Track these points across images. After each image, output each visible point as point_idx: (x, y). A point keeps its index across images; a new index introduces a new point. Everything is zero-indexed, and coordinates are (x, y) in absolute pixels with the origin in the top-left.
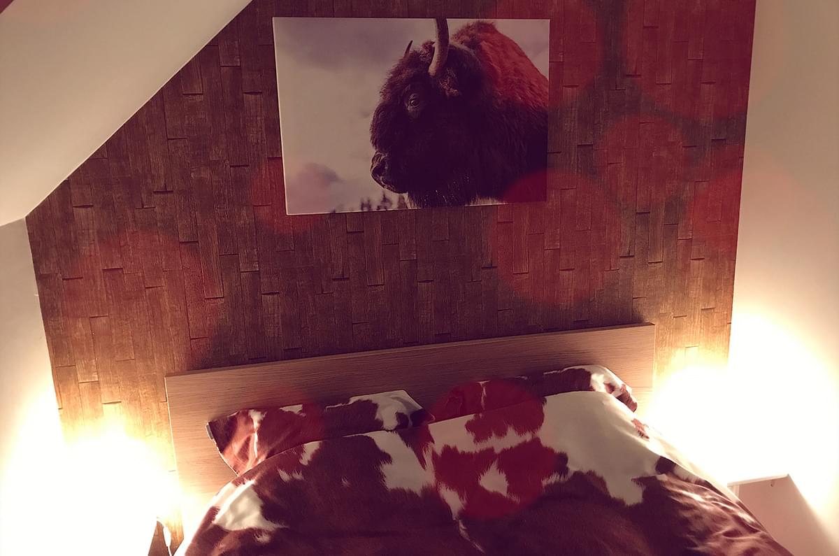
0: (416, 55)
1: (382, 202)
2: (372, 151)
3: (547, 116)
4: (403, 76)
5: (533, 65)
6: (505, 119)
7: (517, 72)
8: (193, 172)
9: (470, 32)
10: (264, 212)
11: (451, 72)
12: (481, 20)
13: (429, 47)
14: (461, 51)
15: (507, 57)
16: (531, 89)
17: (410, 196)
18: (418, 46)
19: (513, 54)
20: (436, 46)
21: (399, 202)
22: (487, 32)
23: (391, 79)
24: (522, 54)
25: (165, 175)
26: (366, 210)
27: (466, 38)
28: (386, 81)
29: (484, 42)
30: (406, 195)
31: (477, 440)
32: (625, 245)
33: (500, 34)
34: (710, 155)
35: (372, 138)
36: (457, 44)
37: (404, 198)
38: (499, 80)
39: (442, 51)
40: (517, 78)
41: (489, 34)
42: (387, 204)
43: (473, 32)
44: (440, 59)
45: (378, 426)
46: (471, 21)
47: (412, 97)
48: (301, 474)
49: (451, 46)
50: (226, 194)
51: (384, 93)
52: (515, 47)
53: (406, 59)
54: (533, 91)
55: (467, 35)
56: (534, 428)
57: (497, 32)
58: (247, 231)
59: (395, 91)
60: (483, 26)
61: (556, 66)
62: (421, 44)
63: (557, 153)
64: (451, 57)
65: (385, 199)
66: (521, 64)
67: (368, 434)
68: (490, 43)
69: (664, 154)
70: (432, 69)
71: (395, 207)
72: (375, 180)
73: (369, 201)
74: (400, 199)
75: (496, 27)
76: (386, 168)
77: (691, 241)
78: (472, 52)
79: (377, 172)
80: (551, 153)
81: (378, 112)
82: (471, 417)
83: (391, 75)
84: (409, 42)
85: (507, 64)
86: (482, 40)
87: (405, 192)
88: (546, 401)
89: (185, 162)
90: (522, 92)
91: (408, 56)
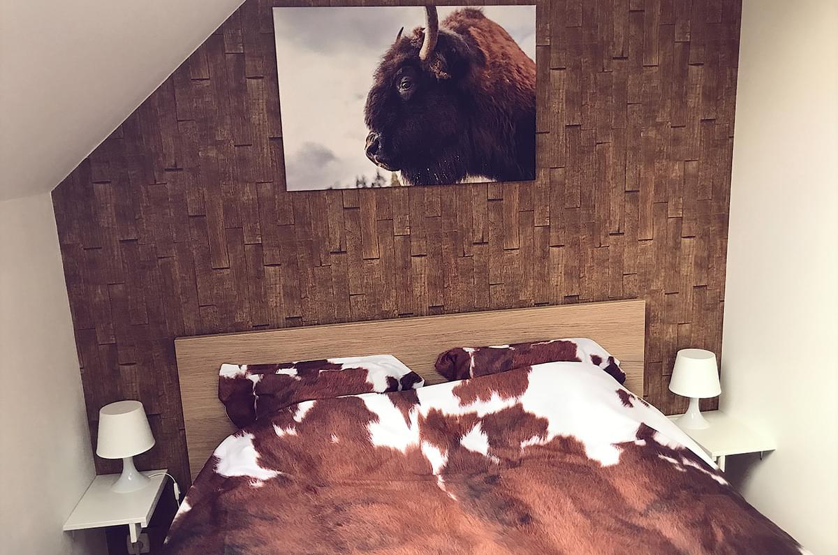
0: (407, 41)
1: (376, 179)
2: (367, 131)
3: (535, 98)
4: (395, 60)
5: (520, 49)
6: (494, 101)
7: (505, 55)
8: (201, 151)
9: (459, 19)
10: (266, 189)
11: (441, 56)
12: (469, 7)
13: (420, 33)
14: (449, 37)
15: (495, 42)
16: (518, 71)
17: (403, 174)
18: (409, 32)
19: (500, 39)
20: (426, 32)
21: (393, 179)
22: (475, 18)
23: (383, 63)
24: (509, 39)
25: (175, 153)
26: (361, 186)
27: (454, 24)
28: (379, 65)
29: (472, 27)
30: (399, 173)
31: (463, 403)
32: (615, 222)
33: (488, 20)
34: (699, 135)
35: (366, 119)
36: (447, 30)
37: (397, 177)
38: (488, 63)
39: (432, 37)
40: (504, 61)
41: (477, 20)
42: (381, 182)
43: (462, 18)
44: (430, 45)
45: (369, 389)
46: (460, 8)
47: (403, 80)
48: (294, 429)
49: (440, 32)
50: (231, 171)
51: (377, 77)
52: (502, 32)
53: (398, 44)
54: (520, 73)
55: (456, 21)
56: (518, 395)
57: (485, 17)
58: (251, 206)
59: (388, 75)
60: (471, 13)
61: (543, 50)
62: (412, 30)
63: (546, 133)
64: (441, 42)
65: (379, 177)
66: (508, 47)
67: (359, 396)
68: (478, 28)
69: (652, 134)
70: (423, 53)
71: (388, 184)
72: (370, 158)
73: (363, 179)
74: (393, 176)
75: (483, 13)
76: (380, 147)
77: (682, 220)
78: (460, 37)
79: (371, 151)
80: (539, 133)
81: (371, 94)
82: (458, 383)
83: (384, 60)
84: (401, 28)
85: (495, 48)
86: (470, 26)
87: (398, 170)
88: (531, 370)
89: (194, 142)
90: (509, 74)
91: (400, 42)
